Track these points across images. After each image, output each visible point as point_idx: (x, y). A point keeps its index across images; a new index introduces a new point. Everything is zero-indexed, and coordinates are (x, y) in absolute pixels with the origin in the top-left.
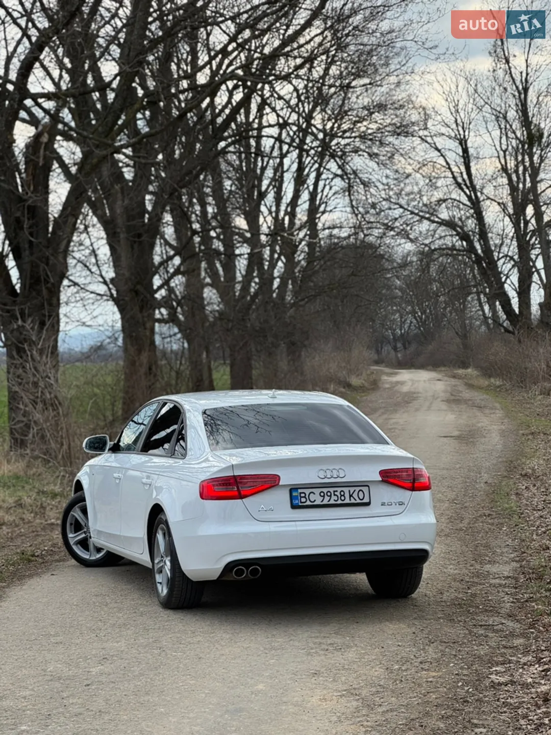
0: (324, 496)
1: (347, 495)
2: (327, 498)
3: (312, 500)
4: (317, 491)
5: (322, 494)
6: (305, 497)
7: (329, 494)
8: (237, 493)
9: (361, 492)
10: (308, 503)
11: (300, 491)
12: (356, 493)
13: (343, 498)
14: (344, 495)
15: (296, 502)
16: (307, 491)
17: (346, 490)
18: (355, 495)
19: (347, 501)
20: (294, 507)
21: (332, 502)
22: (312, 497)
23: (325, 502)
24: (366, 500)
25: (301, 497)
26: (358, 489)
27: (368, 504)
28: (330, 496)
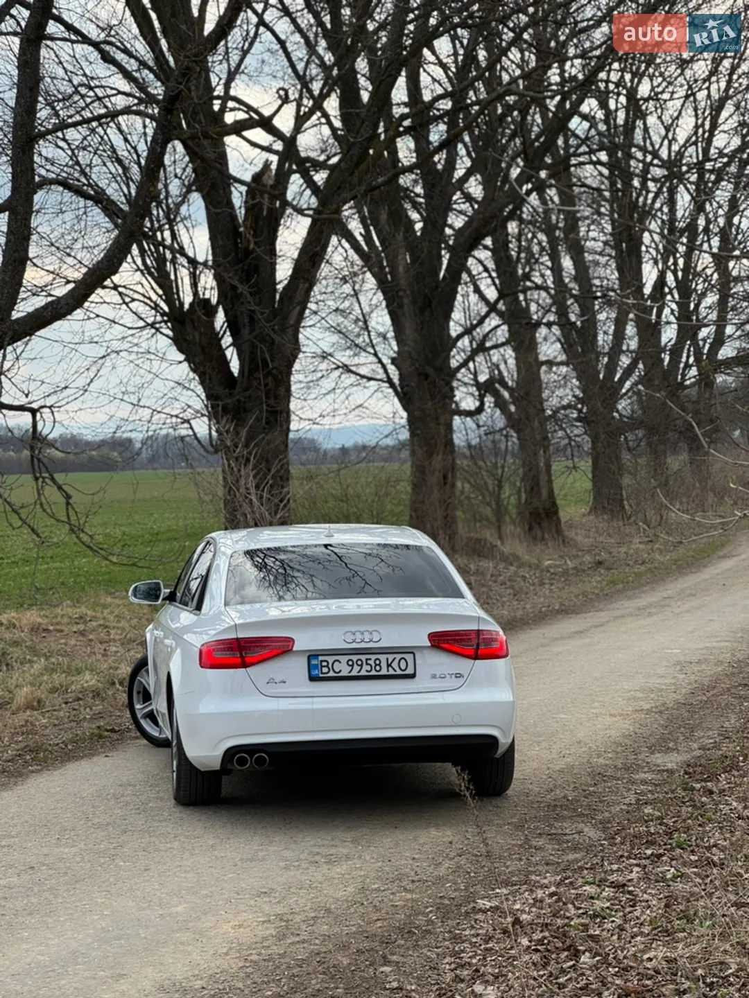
0: (352, 666)
1: (384, 665)
2: (356, 668)
3: (337, 670)
4: (344, 659)
5: (350, 663)
6: (327, 666)
7: (359, 663)
8: (239, 660)
9: (403, 661)
10: (331, 674)
11: (321, 658)
12: (397, 661)
13: (378, 668)
14: (379, 665)
15: (315, 672)
16: (331, 659)
17: (383, 658)
18: (395, 665)
19: (384, 672)
20: (313, 679)
21: (363, 673)
22: (337, 667)
23: (354, 673)
24: (410, 671)
25: (322, 666)
26: (398, 657)
27: (413, 676)
28: (361, 666)
